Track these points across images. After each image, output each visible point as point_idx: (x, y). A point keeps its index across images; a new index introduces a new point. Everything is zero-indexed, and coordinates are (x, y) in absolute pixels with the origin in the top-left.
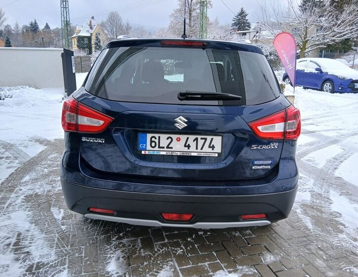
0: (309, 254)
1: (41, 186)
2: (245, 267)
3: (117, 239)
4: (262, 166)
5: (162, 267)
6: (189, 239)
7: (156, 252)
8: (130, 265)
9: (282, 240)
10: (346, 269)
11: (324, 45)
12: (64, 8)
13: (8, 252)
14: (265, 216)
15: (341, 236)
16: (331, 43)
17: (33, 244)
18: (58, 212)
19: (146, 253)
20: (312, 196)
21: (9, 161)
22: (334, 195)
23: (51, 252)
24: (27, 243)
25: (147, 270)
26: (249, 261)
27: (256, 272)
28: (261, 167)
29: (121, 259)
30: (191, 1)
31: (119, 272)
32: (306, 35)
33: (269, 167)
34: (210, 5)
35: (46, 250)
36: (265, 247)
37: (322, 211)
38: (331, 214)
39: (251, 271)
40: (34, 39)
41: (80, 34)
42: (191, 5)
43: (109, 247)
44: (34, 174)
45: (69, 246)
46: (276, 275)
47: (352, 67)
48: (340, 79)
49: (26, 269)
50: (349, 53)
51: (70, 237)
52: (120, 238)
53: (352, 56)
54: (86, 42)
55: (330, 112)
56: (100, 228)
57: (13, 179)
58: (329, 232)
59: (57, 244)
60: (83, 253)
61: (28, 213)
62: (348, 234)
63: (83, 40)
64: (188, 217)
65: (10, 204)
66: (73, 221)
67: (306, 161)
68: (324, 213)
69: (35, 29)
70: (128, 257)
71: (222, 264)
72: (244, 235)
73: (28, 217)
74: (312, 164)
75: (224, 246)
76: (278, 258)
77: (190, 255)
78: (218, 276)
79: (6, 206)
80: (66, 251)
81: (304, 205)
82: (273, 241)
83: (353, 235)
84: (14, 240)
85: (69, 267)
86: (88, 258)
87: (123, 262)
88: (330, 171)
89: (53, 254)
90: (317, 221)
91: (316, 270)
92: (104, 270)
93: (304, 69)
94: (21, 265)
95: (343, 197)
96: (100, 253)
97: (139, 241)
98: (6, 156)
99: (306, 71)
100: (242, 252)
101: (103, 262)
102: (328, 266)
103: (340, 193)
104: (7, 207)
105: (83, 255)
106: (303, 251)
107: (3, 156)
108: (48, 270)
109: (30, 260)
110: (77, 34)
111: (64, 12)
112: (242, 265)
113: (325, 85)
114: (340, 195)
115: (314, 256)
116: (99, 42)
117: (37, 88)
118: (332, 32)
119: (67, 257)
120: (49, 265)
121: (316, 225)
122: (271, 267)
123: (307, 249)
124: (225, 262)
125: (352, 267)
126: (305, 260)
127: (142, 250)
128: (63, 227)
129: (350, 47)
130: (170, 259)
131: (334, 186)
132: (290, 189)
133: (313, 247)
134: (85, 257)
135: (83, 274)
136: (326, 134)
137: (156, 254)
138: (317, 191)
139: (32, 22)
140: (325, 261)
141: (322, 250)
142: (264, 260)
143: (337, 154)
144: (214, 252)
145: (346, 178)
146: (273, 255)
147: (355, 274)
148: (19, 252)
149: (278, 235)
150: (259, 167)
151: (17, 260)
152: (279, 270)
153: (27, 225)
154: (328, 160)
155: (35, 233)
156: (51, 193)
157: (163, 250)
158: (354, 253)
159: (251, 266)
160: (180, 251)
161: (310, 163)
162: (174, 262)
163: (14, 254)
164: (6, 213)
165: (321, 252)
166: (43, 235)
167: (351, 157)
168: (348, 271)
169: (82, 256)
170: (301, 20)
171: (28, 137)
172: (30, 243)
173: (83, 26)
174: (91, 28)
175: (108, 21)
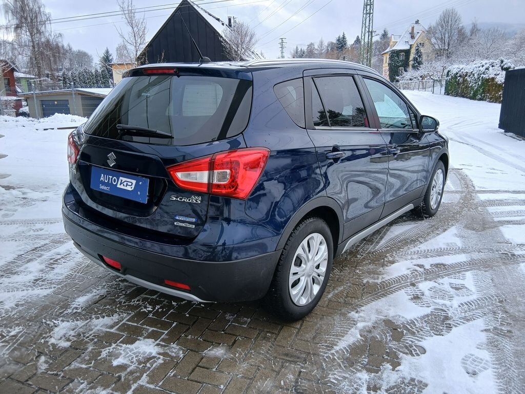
4: (185, 223)
7: (130, 302)
8: (96, 303)
12: (367, 14)
14: (188, 287)
26: (193, 345)
27: (181, 356)
28: (183, 225)
33: (194, 227)
36: (236, 341)
38: (409, 347)
39: (178, 354)
41: (395, 48)
54: (402, 57)
63: (398, 56)
70: (104, 297)
71: (164, 336)
72: (235, 321)
76: (227, 356)
77: (150, 316)
78: (142, 342)
82: (256, 340)
87: (95, 299)
101: (83, 293)
110: (391, 48)
111: (366, 19)
116: (420, 56)
122: (204, 360)
124: (168, 336)
130: (130, 312)
139: (339, 37)
142: (208, 351)
146: (229, 351)
150: (181, 224)
152: (207, 366)
159: (188, 349)
160: (147, 309)
162: (128, 316)
173: (400, 36)
174: (413, 37)
175: (438, 25)
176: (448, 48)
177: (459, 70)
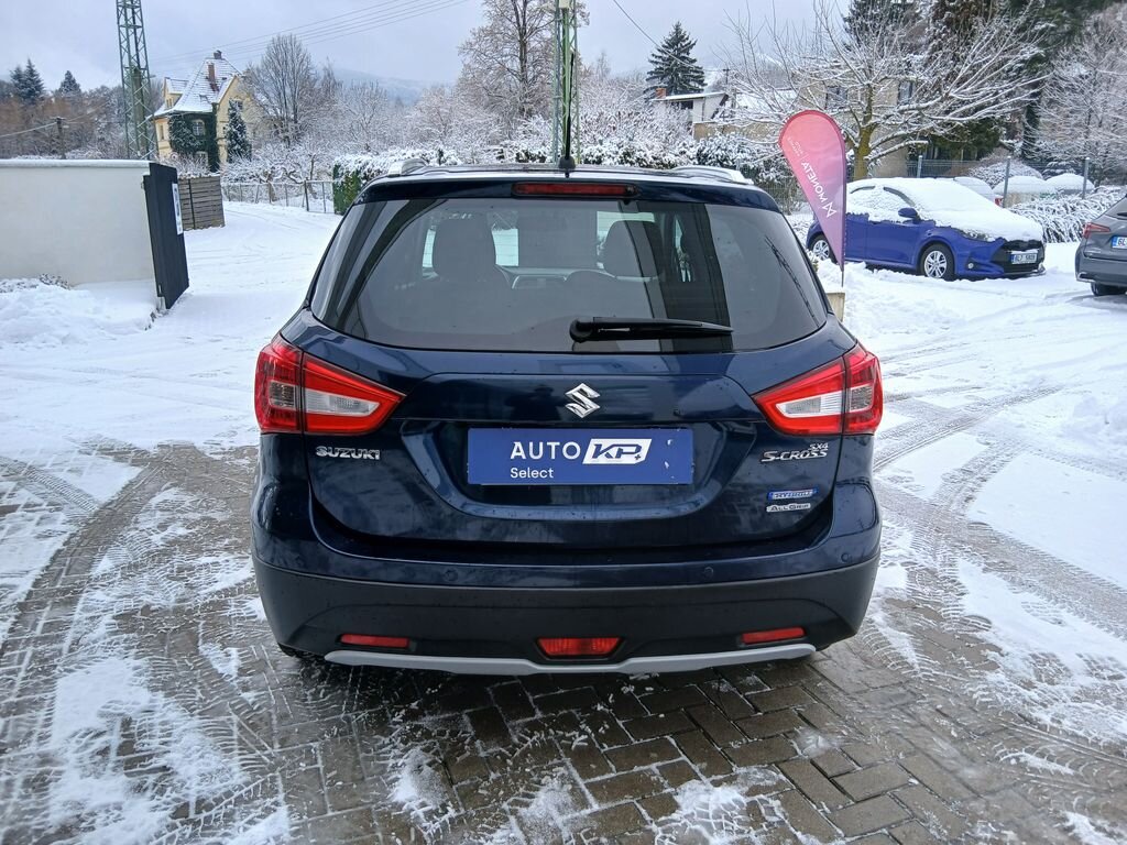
0: (913, 727)
1: (155, 584)
2: (753, 769)
3: (405, 718)
4: (791, 502)
5: (539, 783)
6: (599, 708)
7: (515, 745)
8: (452, 783)
9: (841, 694)
10: (1009, 759)
11: (922, 138)
12: (128, 27)
13: (109, 772)
14: (800, 631)
15: (991, 677)
16: (940, 133)
17: (174, 745)
18: (222, 655)
19: (491, 750)
20: (911, 576)
21: (37, 516)
22: (968, 571)
23: (230, 765)
24: (155, 743)
25: (502, 792)
26: (763, 753)
27: (784, 778)
28: (788, 507)
29: (427, 770)
30: (525, 3)
31: (428, 802)
32: (869, 108)
33: (809, 506)
34: (583, 15)
35: (214, 760)
36: (800, 715)
37: (939, 615)
38: (964, 622)
39: (772, 778)
40: (27, 123)
41: (179, 107)
42: (524, 17)
43: (387, 741)
44: (125, 551)
45: (277, 746)
46: (835, 784)
47: (1003, 201)
48: (970, 239)
49: (169, 812)
50: (993, 156)
51: (275, 722)
52: (411, 716)
53: (1001, 167)
54: (199, 130)
55: (944, 338)
56: (352, 691)
57: (65, 568)
58: (960, 669)
59: (240, 741)
60: (320, 761)
61: (138, 663)
62: (1010, 673)
63: (189, 125)
64: (606, 645)
65: (76, 642)
66: (271, 677)
67: (888, 482)
68: (945, 620)
69: (31, 92)
70: (445, 764)
71: (693, 766)
72: (743, 688)
73: (140, 675)
74: (905, 490)
75: (693, 720)
76: (837, 741)
77: (607, 748)
78: (687, 794)
79: (65, 646)
80: (269, 756)
81: (891, 602)
82: (818, 700)
83: (1023, 674)
84: (115, 739)
85: (287, 799)
86: (335, 772)
87: (432, 775)
88: (954, 507)
89: (236, 769)
90: (928, 642)
91: (935, 766)
92: (384, 799)
93: (869, 210)
94: (154, 803)
95: (990, 575)
96: (366, 758)
97: (466, 719)
98: (23, 503)
99: (871, 218)
100: (743, 732)
101: (379, 780)
102: (962, 753)
103: (983, 566)
104: (71, 650)
105: (320, 765)
106: (898, 721)
107: (13, 502)
108: (233, 811)
109: (174, 789)
110: (168, 107)
111: (128, 39)
112: (745, 766)
113: (929, 258)
114: (985, 570)
115: (928, 732)
116: (242, 130)
117: (65, 285)
118: (941, 101)
119: (277, 774)
120: (232, 799)
121: (924, 653)
122: (821, 765)
123: (909, 715)
124: (702, 761)
125: (1023, 753)
126: (904, 742)
127: (478, 743)
128: (249, 696)
129: (996, 140)
130: (556, 761)
131: (967, 548)
132: (863, 559)
133: (922, 710)
134: (328, 770)
135: (330, 814)
136: (937, 401)
137: (519, 751)
138: (922, 562)
139: (18, 70)
140: (954, 741)
141: (945, 715)
142: (802, 749)
143: (969, 458)
144: (667, 737)
145: (999, 523)
146: (823, 734)
147: (1031, 768)
148: (138, 769)
149: (830, 682)
150: (782, 507)
151: (140, 789)
152: (841, 771)
153: (144, 697)
154: (947, 477)
155: (172, 716)
156: (188, 605)
157: (535, 738)
158: (1026, 719)
159: (770, 764)
160: (579, 741)
161: (899, 486)
162: (568, 769)
163: (126, 774)
164: (72, 667)
165: (944, 722)
166: (196, 721)
167: (1008, 466)
168: (1013, 762)
169: (319, 769)
170: (854, 68)
171: (74, 441)
172: (164, 743)
173: (186, 82)
174: (214, 87)
175: (266, 65)
176: (296, 116)
177: (360, 165)
